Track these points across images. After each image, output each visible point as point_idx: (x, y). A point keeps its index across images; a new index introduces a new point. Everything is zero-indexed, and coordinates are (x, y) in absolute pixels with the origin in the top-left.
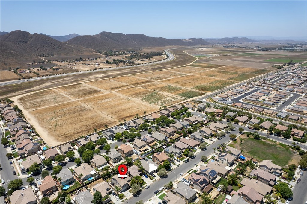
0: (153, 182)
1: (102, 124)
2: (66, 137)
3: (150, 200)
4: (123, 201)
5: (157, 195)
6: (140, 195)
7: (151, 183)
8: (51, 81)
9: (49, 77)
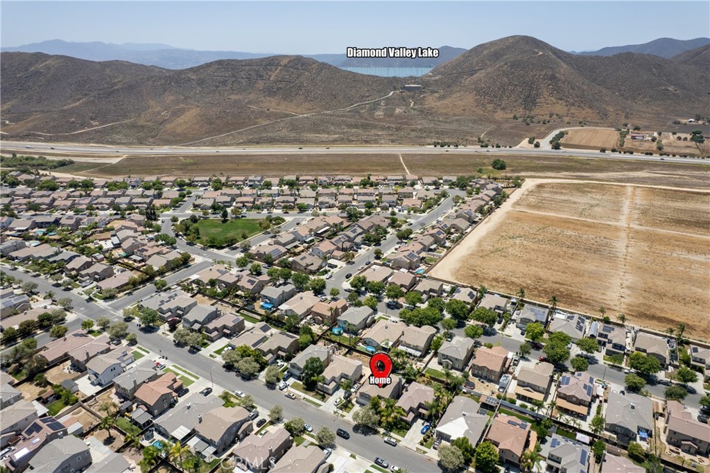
0: (415, 450)
1: (571, 296)
2: (476, 275)
3: (353, 456)
4: (335, 413)
5: (372, 466)
6: (363, 435)
7: (409, 446)
8: (661, 170)
9: (678, 159)
